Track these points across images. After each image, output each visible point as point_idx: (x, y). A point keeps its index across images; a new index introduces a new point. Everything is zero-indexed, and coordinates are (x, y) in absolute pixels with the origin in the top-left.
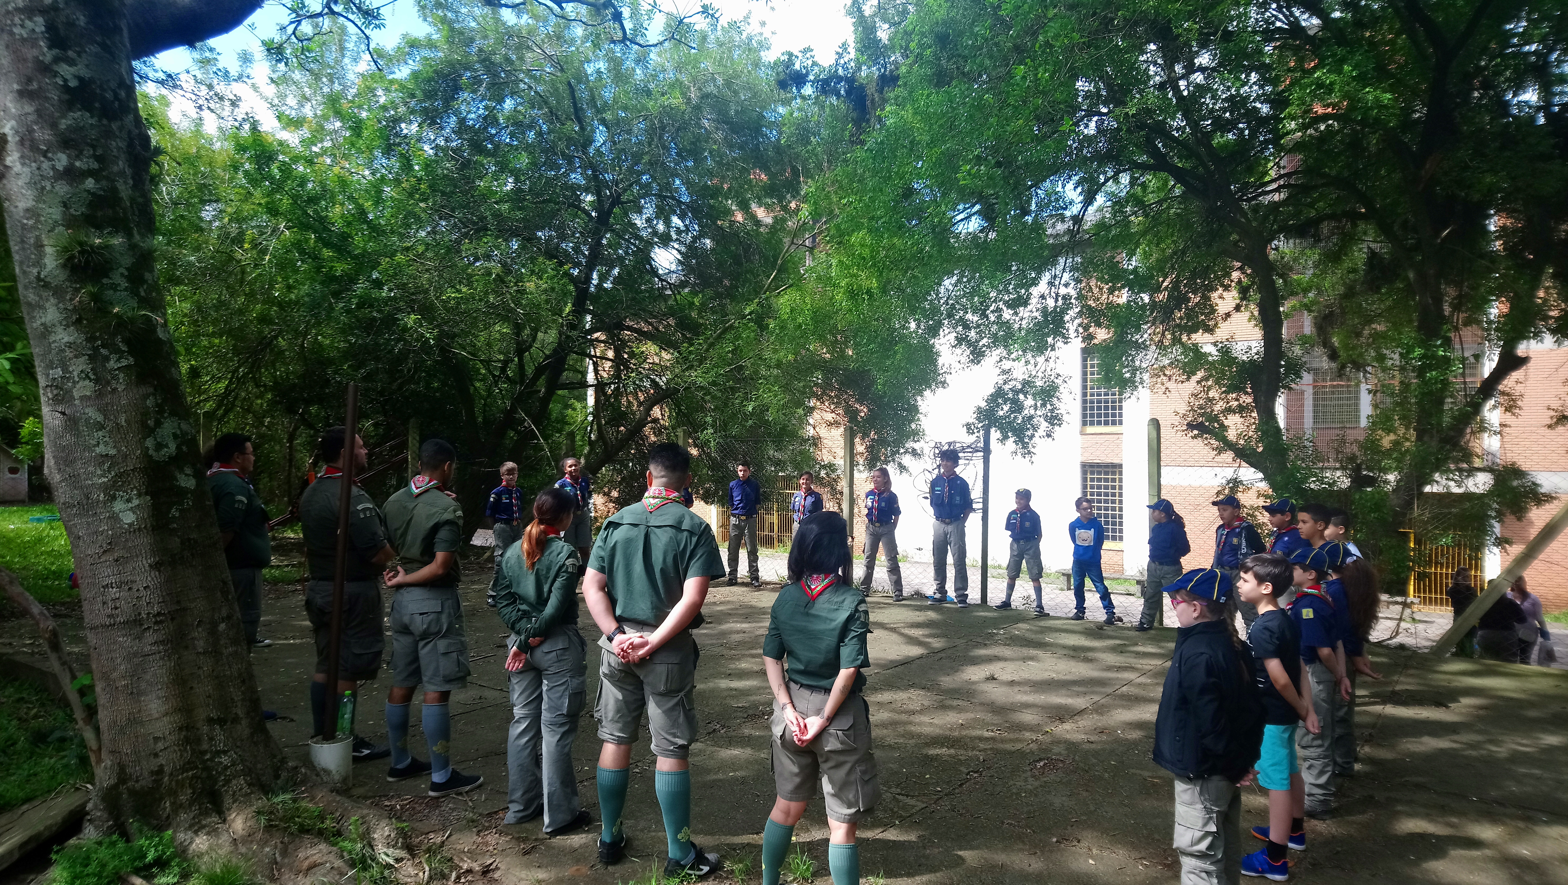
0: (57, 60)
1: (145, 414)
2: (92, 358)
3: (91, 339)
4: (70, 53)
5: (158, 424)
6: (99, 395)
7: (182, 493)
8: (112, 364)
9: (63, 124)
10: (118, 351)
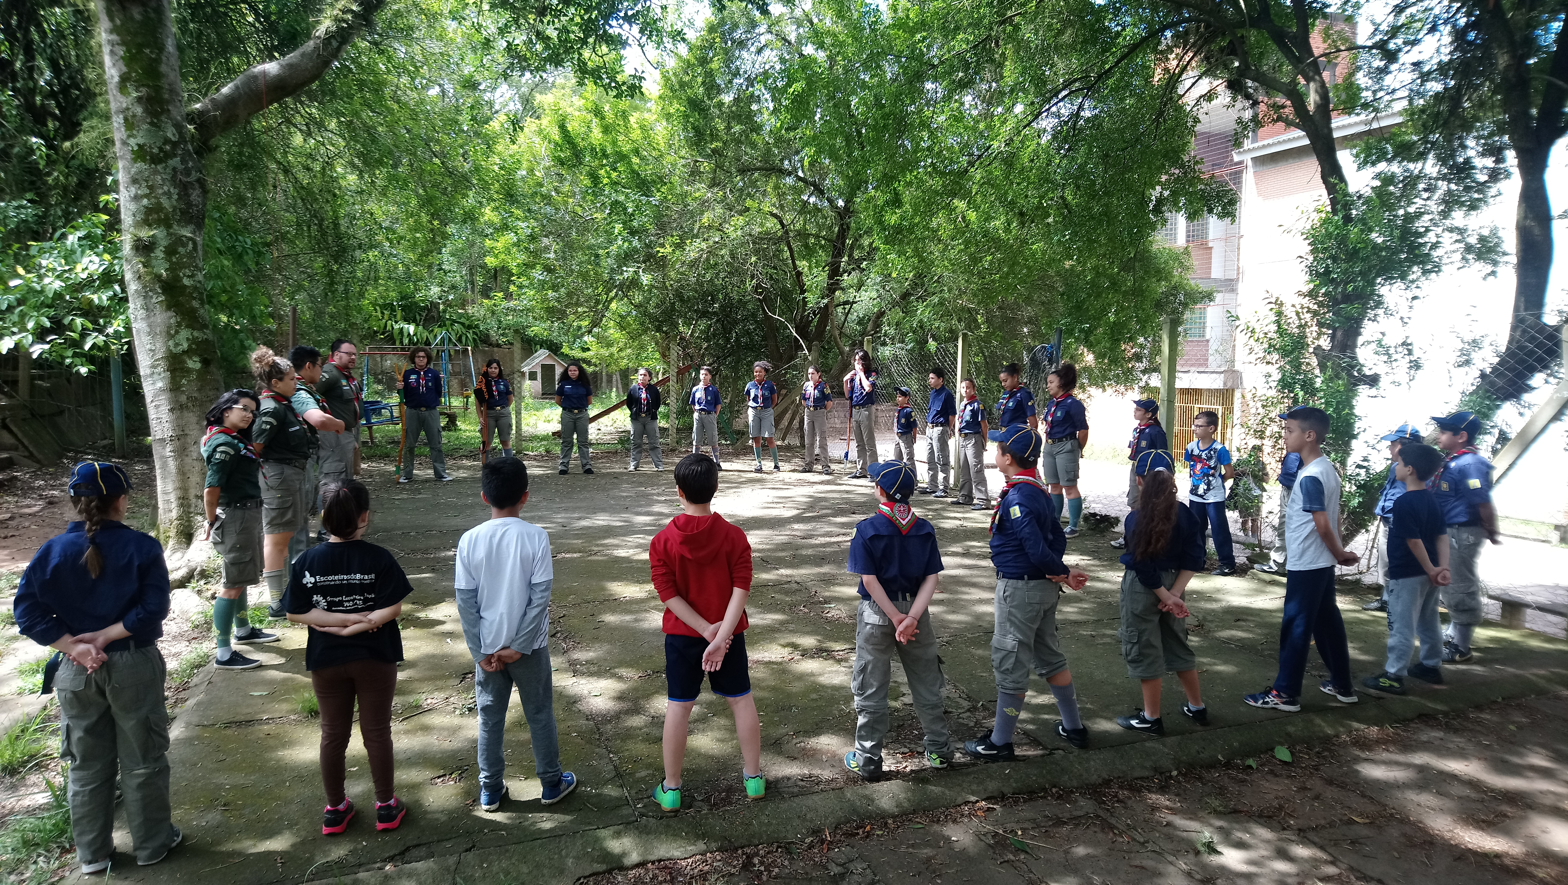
0: (129, 136)
1: (169, 327)
2: (145, 297)
3: (145, 287)
4: (135, 132)
5: (177, 332)
6: (148, 317)
7: (189, 371)
8: (154, 300)
9: (133, 170)
10: (157, 293)
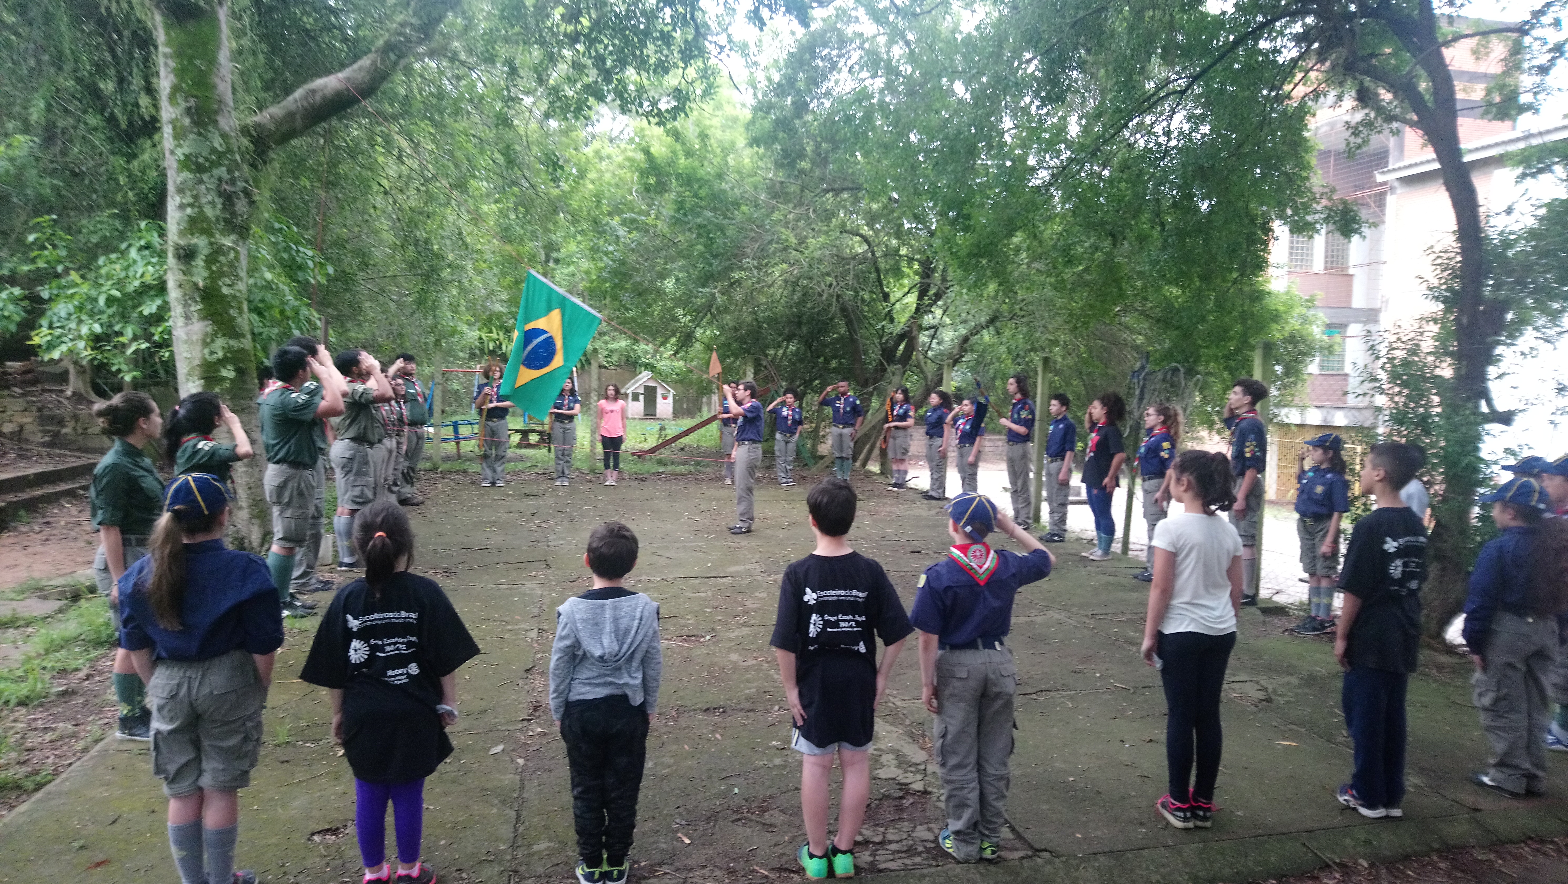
0: (177, 146)
1: (206, 335)
2: (184, 306)
3: (185, 295)
4: (183, 142)
5: (213, 341)
6: (186, 325)
7: (223, 379)
8: (193, 309)
9: (180, 179)
10: (196, 302)
